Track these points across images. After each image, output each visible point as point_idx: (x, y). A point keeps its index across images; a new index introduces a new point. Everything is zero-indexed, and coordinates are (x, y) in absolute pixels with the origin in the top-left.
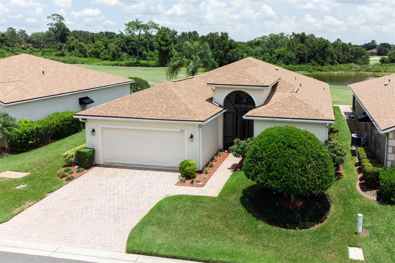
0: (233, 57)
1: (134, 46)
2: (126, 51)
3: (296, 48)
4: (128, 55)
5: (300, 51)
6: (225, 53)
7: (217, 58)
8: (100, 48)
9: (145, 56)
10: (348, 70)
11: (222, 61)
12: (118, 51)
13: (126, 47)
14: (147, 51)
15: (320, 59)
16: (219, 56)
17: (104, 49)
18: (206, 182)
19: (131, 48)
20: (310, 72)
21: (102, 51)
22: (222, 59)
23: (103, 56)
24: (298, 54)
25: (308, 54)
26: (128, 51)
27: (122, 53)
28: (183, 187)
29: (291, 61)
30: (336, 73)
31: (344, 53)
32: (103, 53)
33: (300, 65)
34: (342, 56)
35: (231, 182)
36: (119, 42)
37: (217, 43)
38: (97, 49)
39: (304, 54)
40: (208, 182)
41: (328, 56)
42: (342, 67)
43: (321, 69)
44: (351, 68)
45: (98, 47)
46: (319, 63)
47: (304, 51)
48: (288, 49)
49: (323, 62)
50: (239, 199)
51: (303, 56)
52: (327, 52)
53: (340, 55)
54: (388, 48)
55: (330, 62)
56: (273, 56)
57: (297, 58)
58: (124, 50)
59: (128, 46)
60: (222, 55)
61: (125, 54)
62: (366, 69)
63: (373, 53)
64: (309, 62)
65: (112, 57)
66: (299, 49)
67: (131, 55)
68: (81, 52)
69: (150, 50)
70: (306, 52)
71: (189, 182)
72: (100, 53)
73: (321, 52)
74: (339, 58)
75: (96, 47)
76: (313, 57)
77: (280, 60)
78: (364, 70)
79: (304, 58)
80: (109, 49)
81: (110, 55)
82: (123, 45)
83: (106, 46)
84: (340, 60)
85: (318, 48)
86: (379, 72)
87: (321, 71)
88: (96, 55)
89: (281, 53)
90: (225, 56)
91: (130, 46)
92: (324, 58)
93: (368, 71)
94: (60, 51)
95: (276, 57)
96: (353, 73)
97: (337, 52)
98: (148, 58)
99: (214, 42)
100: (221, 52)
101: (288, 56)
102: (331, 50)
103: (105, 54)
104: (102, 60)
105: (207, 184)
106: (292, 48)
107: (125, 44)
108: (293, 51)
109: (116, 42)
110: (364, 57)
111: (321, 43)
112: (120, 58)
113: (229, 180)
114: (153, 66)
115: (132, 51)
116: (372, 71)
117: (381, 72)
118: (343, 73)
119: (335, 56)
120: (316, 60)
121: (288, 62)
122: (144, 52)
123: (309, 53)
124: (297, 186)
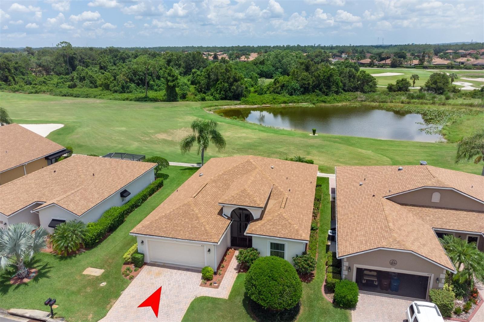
0: (237, 90)
1: (141, 77)
2: (134, 81)
3: (300, 78)
4: (136, 86)
5: (304, 82)
6: (230, 86)
7: (222, 91)
8: (110, 79)
9: (152, 86)
10: (353, 100)
11: (227, 94)
12: (126, 82)
13: (134, 77)
14: (154, 81)
15: (324, 89)
16: (224, 89)
17: (113, 80)
18: (220, 283)
19: (139, 79)
20: (314, 104)
21: (111, 82)
22: (227, 91)
23: (112, 88)
24: (302, 84)
25: (312, 83)
26: (136, 81)
27: (130, 84)
28: (205, 288)
29: (295, 92)
30: (340, 104)
31: (350, 80)
32: (113, 84)
33: (304, 96)
34: (348, 84)
35: (236, 284)
36: (127, 73)
37: (222, 75)
38: (107, 81)
39: (309, 84)
40: (221, 283)
41: (333, 85)
42: (347, 97)
43: (325, 100)
44: (356, 98)
45: (108, 79)
46: (324, 92)
47: (308, 81)
48: (292, 78)
49: (327, 92)
50: (242, 301)
51: (307, 86)
52: (332, 81)
53: (345, 83)
54: (402, 59)
55: (335, 91)
56: (277, 86)
57: (301, 88)
58: (132, 80)
59: (135, 77)
60: (227, 88)
61: (133, 85)
62: (372, 99)
63: (386, 64)
64: (314, 91)
65: (122, 89)
66: (303, 79)
67: (138, 85)
68: (91, 83)
69: (157, 79)
70: (311, 82)
71: (209, 283)
72: (110, 84)
73: (326, 81)
74: (344, 86)
75: (105, 79)
76: (318, 87)
77: (284, 90)
78: (370, 100)
79: (308, 88)
80: (118, 81)
81: (119, 86)
82: (131, 76)
83: (115, 77)
84: (346, 88)
85: (323, 78)
86: (385, 102)
87: (325, 102)
88: (106, 87)
89: (285, 83)
90: (230, 89)
91: (138, 77)
92: (329, 87)
93: (373, 101)
94: (73, 82)
95: (280, 86)
96: (357, 104)
97: (343, 79)
98: (155, 87)
99: (219, 74)
100: (226, 85)
101: (292, 87)
102: (336, 79)
103: (115, 86)
104: (112, 92)
105: (221, 286)
106: (296, 77)
107: (132, 75)
108: (297, 80)
109: (124, 73)
110: (370, 84)
111: (326, 72)
112: (129, 89)
113: (235, 282)
114: (161, 101)
115: (140, 82)
116: (378, 101)
117: (387, 102)
118: (348, 104)
119: (341, 84)
120: (320, 90)
121: (292, 92)
122: (151, 82)
123: (314, 82)
124: (277, 305)
